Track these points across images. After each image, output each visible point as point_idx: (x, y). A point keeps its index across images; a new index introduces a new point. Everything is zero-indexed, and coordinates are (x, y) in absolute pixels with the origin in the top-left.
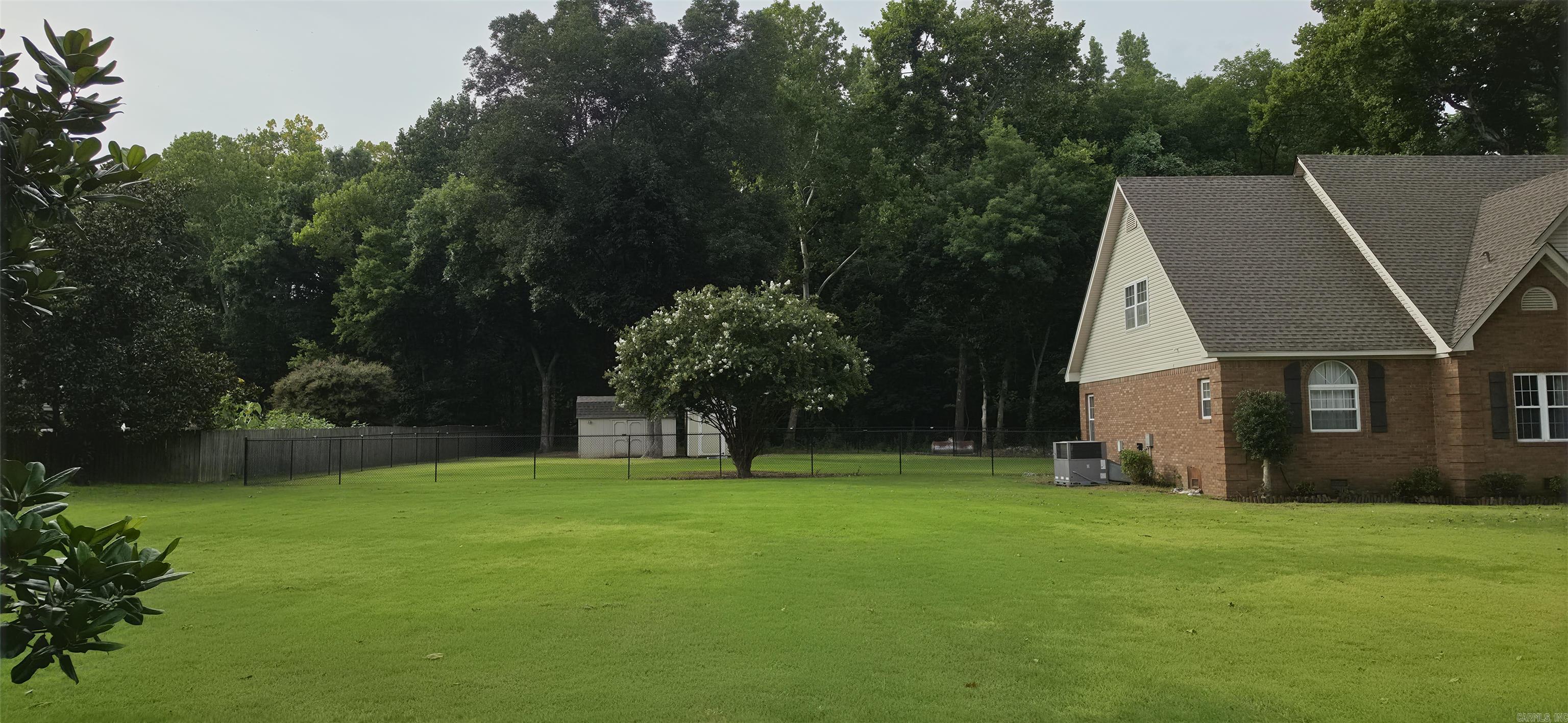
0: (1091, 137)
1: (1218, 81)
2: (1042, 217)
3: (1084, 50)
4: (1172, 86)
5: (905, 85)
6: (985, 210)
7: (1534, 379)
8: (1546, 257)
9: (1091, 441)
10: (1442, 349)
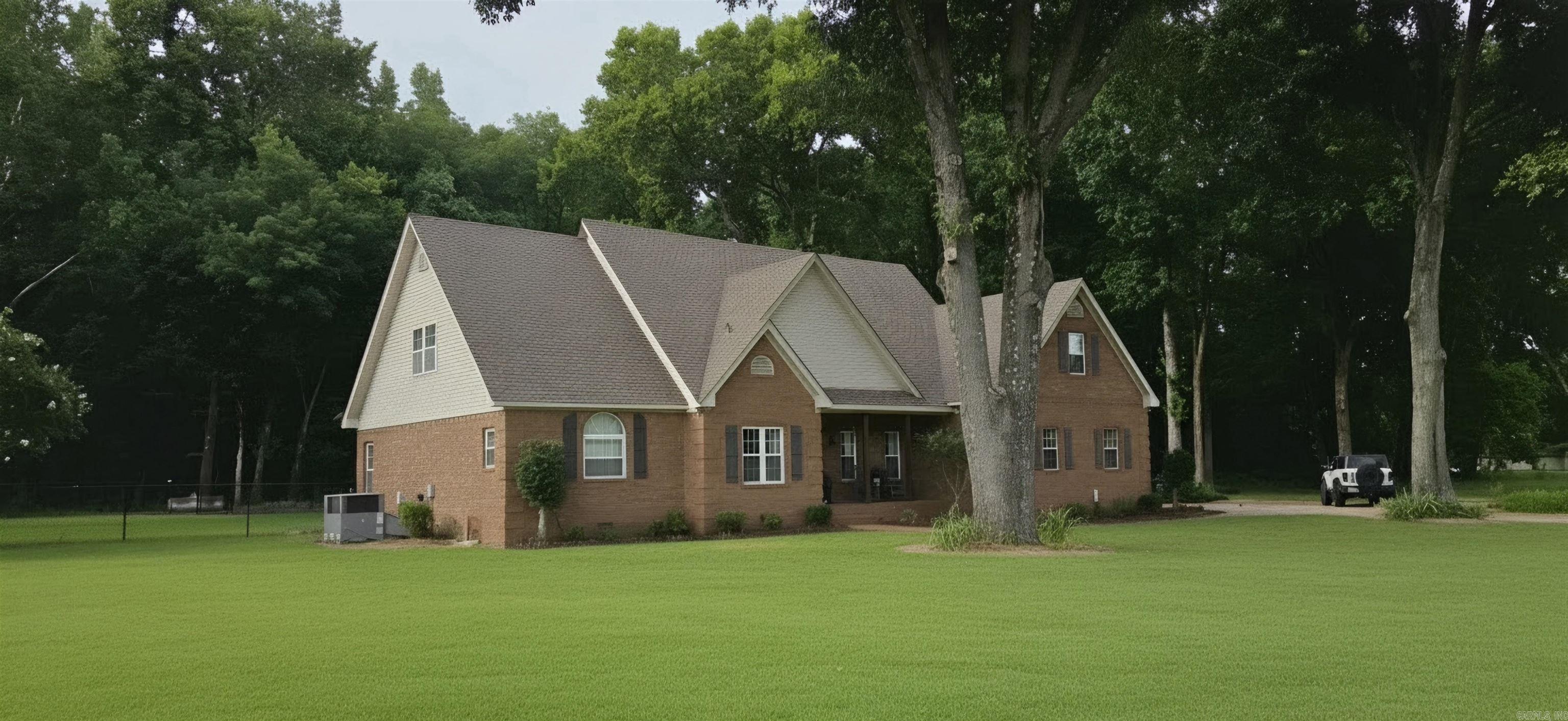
0: (381, 166)
1: (510, 133)
2: (322, 245)
3: (374, 72)
4: (465, 130)
5: (155, 65)
6: (252, 229)
7: (757, 431)
8: (768, 332)
9: (366, 493)
10: (693, 405)
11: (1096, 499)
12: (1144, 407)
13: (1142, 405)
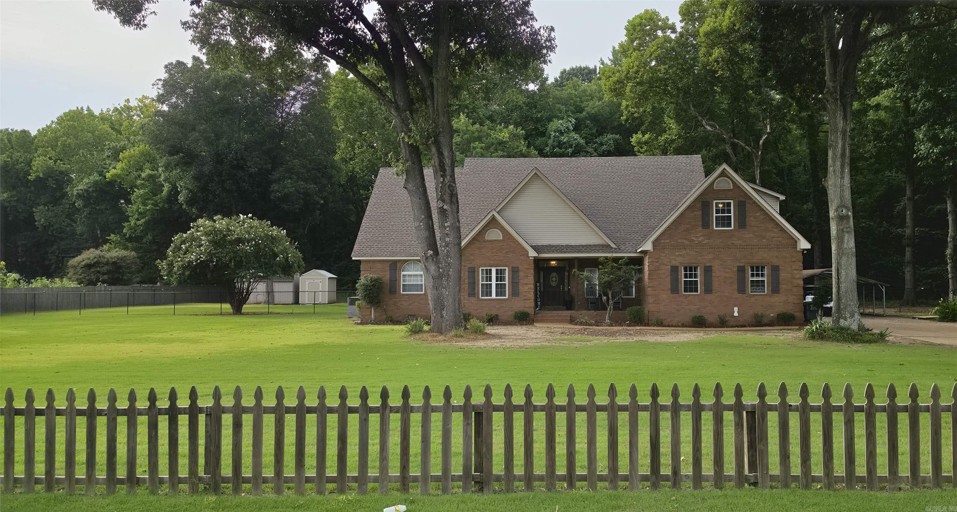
7: (491, 270)
8: (494, 216)
11: (736, 314)
12: (798, 250)
13: (796, 248)
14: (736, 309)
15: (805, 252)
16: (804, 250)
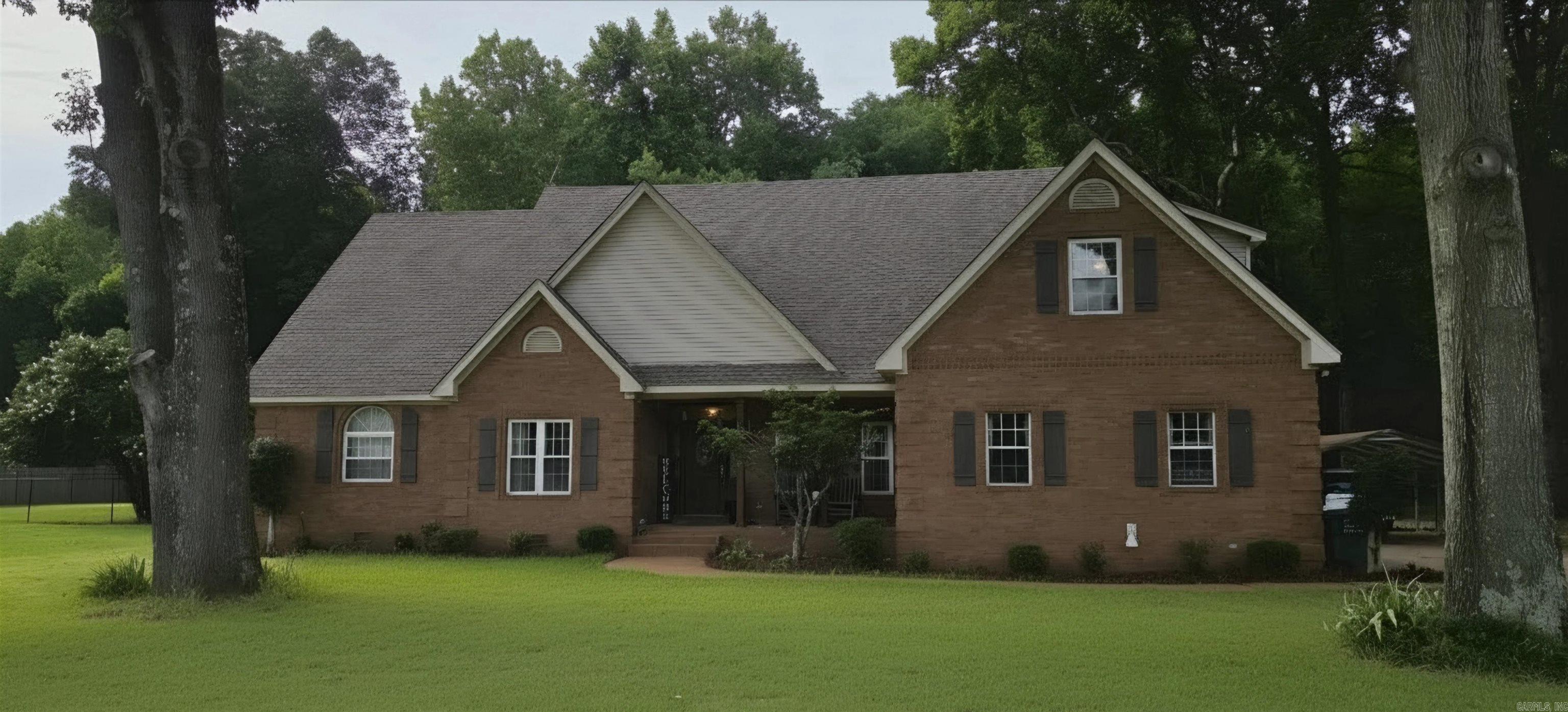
7: (534, 426)
8: (539, 294)
11: (1132, 542)
12: (1305, 366)
13: (1298, 361)
14: (1131, 528)
15: (1326, 373)
16: (1323, 367)
